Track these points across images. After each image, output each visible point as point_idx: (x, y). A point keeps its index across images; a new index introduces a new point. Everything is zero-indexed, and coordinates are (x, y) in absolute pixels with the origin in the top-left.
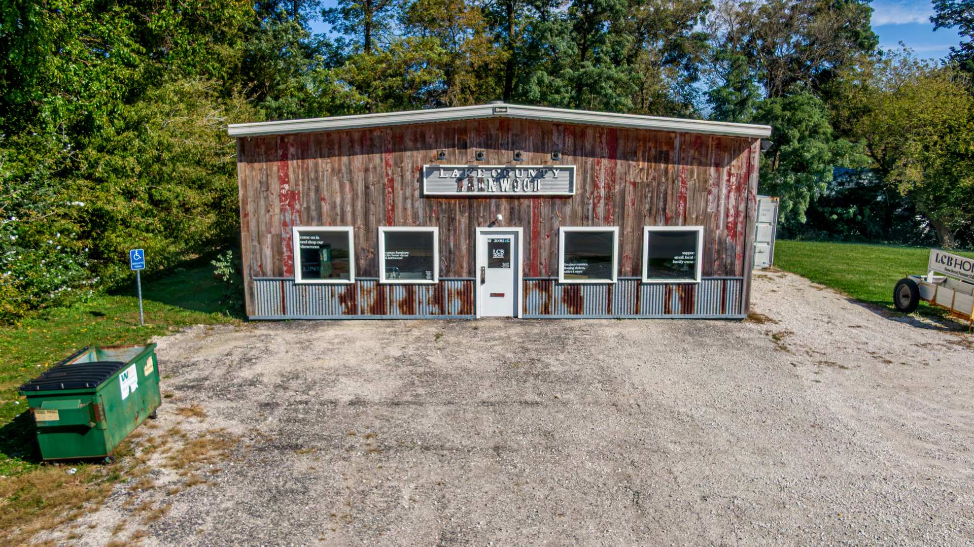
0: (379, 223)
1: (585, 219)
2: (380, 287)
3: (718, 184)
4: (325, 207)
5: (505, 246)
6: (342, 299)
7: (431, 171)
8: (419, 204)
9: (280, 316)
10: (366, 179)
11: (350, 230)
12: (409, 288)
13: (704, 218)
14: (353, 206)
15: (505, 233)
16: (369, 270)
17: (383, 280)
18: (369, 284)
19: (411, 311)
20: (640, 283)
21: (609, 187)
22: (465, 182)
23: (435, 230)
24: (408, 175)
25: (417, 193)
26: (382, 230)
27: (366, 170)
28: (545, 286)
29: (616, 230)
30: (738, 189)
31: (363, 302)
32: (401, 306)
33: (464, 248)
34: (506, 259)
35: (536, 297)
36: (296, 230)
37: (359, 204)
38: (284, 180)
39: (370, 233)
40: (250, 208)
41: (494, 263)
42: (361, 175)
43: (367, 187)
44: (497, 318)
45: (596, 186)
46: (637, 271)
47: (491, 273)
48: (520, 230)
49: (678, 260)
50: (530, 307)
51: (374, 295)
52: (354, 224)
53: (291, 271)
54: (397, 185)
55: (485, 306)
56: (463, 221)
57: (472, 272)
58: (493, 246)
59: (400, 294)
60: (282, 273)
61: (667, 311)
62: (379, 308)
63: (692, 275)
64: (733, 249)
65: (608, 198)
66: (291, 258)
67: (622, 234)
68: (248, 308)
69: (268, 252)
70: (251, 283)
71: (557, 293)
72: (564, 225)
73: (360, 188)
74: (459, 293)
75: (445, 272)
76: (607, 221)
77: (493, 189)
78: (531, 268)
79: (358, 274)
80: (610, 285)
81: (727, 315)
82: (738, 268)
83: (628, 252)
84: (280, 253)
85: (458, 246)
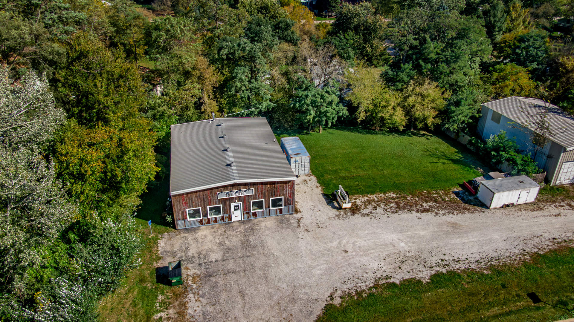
0: (207, 206)
1: (256, 199)
2: (209, 219)
3: (286, 188)
4: (194, 204)
5: (238, 206)
6: (199, 222)
7: (219, 194)
8: (217, 201)
9: (185, 228)
10: (203, 197)
11: (200, 208)
12: (216, 218)
13: (284, 195)
14: (201, 203)
15: (237, 203)
16: (206, 215)
17: (209, 217)
18: (205, 218)
19: (216, 222)
20: (270, 209)
21: (261, 191)
22: (228, 195)
23: (221, 205)
24: (214, 195)
25: (216, 198)
26: (208, 207)
27: (203, 195)
28: (248, 213)
29: (264, 200)
30: (291, 188)
31: (204, 222)
32: (214, 221)
33: (228, 208)
34: (239, 208)
35: (246, 215)
36: (187, 210)
37: (202, 202)
38: (184, 200)
39: (205, 208)
40: (175, 207)
41: (235, 210)
42: (202, 197)
43: (204, 199)
44: (237, 221)
45: (258, 192)
46: (269, 207)
47: (235, 212)
48: (241, 203)
49: (278, 204)
50: (245, 217)
51: (207, 220)
52: (201, 206)
53: (187, 218)
54: (211, 197)
55: (234, 219)
56: (228, 203)
57: (230, 212)
58: (235, 206)
59: (213, 219)
60: (184, 218)
61: (276, 214)
62: (209, 222)
63: (282, 206)
64: (290, 200)
65: (262, 193)
66: (186, 215)
67: (265, 200)
68: (176, 227)
69: (180, 215)
70: (177, 222)
71: (251, 214)
72: (251, 200)
73: (202, 199)
74: (228, 217)
75: (224, 213)
76: (261, 198)
77: (234, 196)
78: (244, 210)
79: (203, 217)
80: (263, 211)
81: (290, 213)
82: (292, 203)
83: (267, 204)
84: (184, 215)
85: (227, 208)
